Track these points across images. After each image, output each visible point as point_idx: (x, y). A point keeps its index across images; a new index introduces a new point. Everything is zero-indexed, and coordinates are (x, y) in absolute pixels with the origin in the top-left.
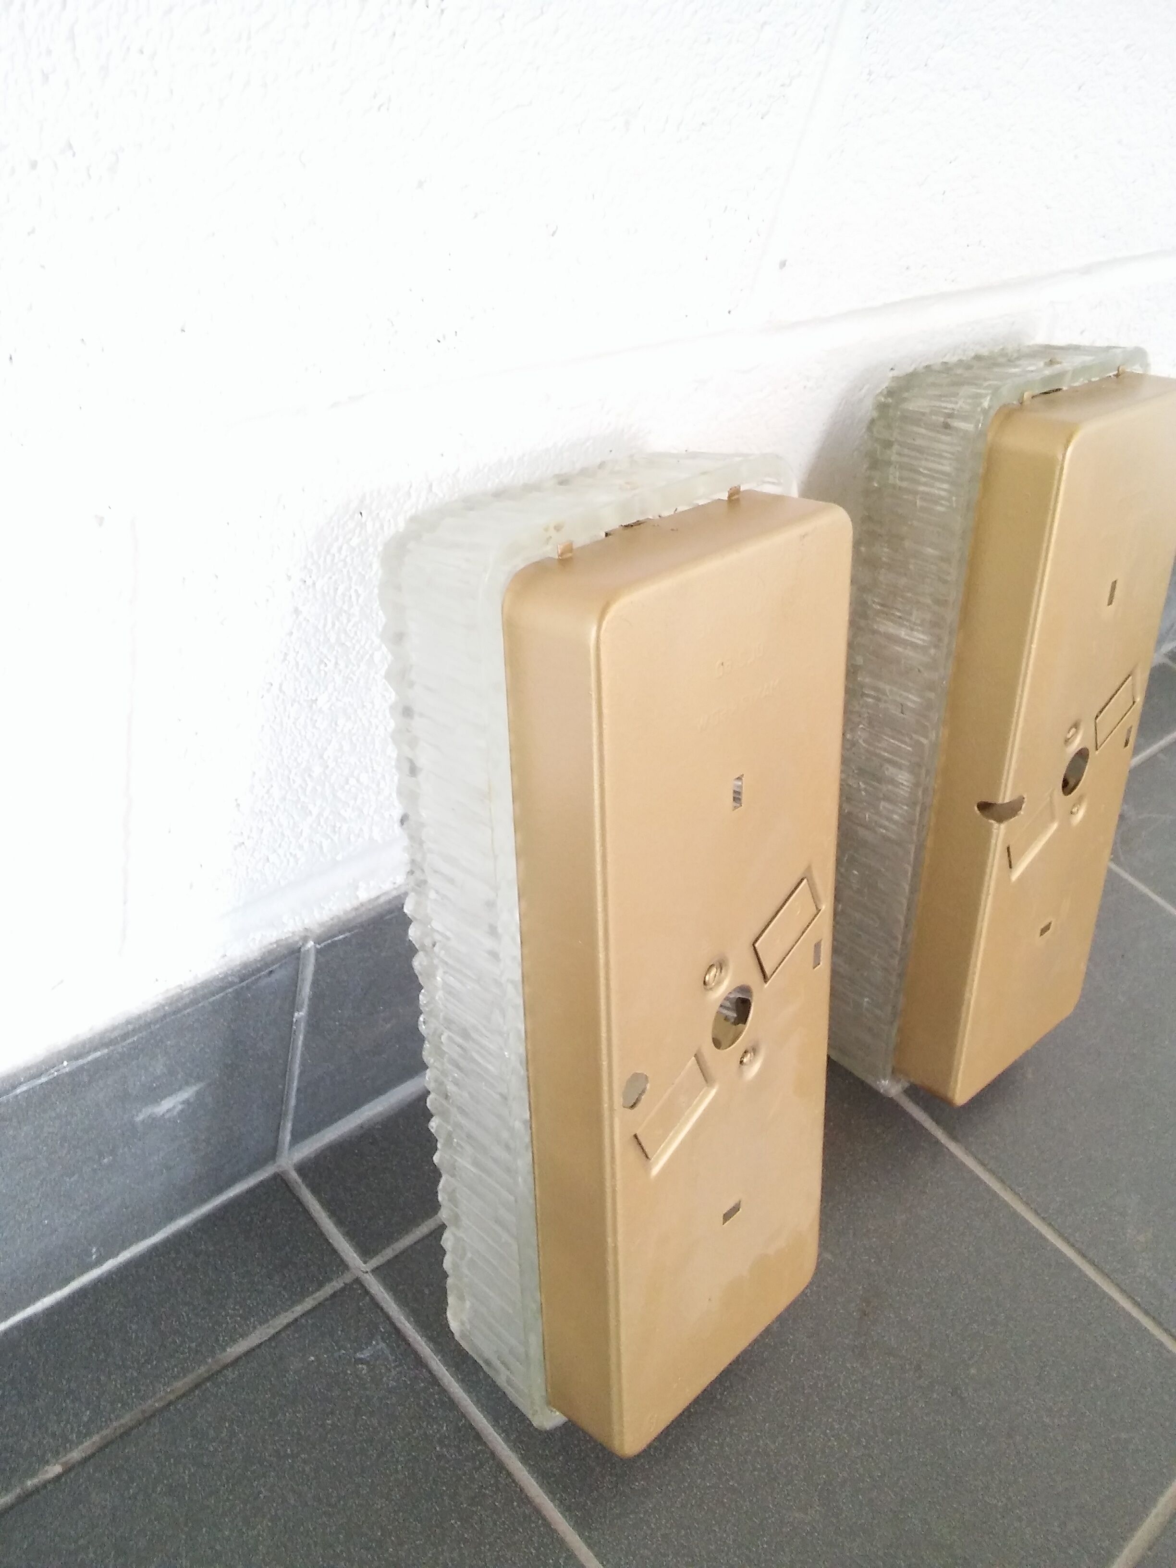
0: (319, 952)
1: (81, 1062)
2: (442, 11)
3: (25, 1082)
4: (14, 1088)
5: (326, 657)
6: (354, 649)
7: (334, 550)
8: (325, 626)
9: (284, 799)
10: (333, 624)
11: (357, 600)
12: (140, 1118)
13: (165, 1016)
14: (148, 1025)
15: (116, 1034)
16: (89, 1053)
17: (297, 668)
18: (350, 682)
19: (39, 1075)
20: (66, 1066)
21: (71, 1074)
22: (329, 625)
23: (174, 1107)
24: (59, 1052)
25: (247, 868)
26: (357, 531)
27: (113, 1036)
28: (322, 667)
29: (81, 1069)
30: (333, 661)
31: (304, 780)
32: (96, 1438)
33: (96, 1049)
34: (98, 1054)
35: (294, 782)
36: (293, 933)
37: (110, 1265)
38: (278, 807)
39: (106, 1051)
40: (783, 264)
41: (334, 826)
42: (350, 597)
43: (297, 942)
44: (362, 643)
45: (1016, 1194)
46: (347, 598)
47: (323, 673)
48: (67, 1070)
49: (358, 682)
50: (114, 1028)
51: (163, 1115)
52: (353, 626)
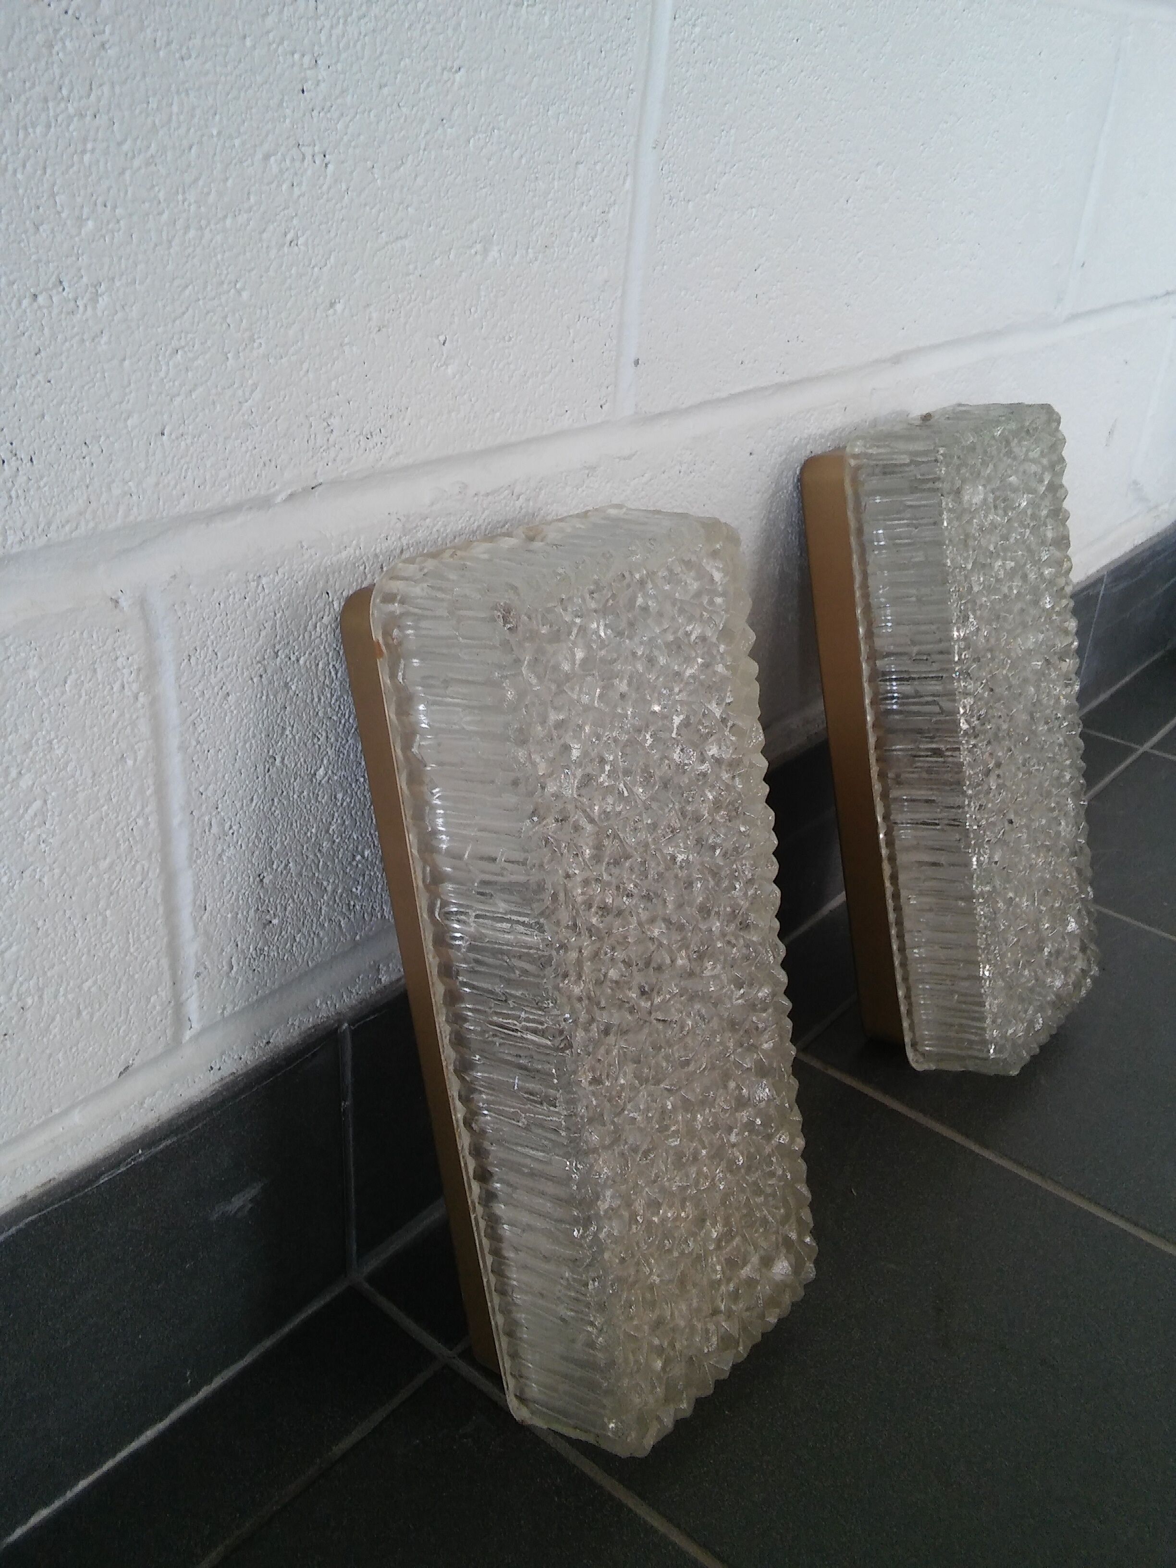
0: (354, 1033)
1: (154, 1150)
2: (326, 165)
3: (107, 1171)
4: (98, 1178)
5: (317, 730)
6: (340, 723)
7: (310, 627)
8: (313, 700)
9: (300, 874)
10: (320, 699)
11: (336, 674)
12: (215, 1217)
13: (223, 1102)
14: (210, 1111)
15: (181, 1121)
16: (160, 1140)
17: (295, 742)
18: (341, 755)
19: (118, 1165)
20: (142, 1156)
21: (146, 1163)
22: (316, 700)
23: (243, 1207)
24: (134, 1142)
25: (278, 948)
26: (327, 610)
27: (180, 1123)
28: (316, 740)
29: (154, 1157)
30: (324, 734)
31: (315, 855)
32: (221, 1548)
33: (166, 1137)
34: (169, 1142)
35: (307, 857)
36: (328, 1017)
37: (204, 1392)
38: (296, 883)
39: (175, 1139)
40: (637, 362)
41: (349, 904)
42: (330, 673)
43: (333, 1025)
44: (347, 716)
45: (1057, 1182)
46: (327, 674)
47: (317, 746)
48: (142, 1158)
49: (349, 755)
50: (180, 1115)
51: (236, 1213)
52: (337, 700)
